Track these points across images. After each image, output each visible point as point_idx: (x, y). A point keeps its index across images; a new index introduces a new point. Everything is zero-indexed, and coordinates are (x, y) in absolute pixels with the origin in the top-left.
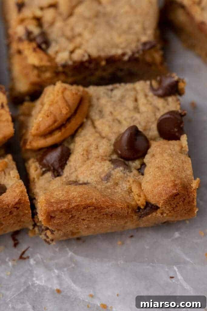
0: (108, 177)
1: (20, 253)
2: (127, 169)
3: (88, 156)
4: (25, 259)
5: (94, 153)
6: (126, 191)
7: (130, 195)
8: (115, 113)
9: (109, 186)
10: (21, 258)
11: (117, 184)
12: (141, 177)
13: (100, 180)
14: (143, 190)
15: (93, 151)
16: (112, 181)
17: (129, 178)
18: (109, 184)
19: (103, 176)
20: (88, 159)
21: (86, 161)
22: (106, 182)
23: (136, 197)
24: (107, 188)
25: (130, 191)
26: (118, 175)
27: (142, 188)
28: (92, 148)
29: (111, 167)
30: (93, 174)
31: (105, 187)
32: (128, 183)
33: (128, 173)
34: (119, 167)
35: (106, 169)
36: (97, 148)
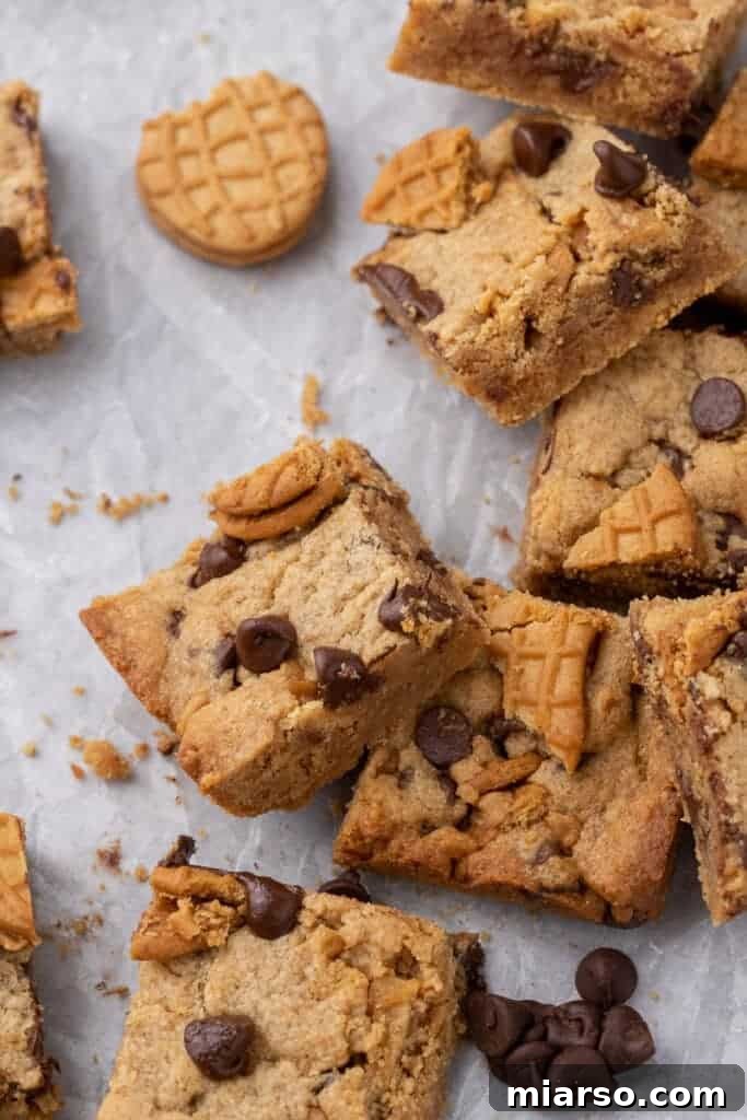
0: (195, 653)
5: (229, 605)
8: (323, 579)
9: (183, 666)
13: (188, 646)
15: (232, 601)
16: (191, 665)
18: (186, 663)
19: (194, 644)
22: (187, 656)
24: (179, 665)
28: (236, 597)
31: (178, 663)
35: (206, 642)
36: (239, 603)
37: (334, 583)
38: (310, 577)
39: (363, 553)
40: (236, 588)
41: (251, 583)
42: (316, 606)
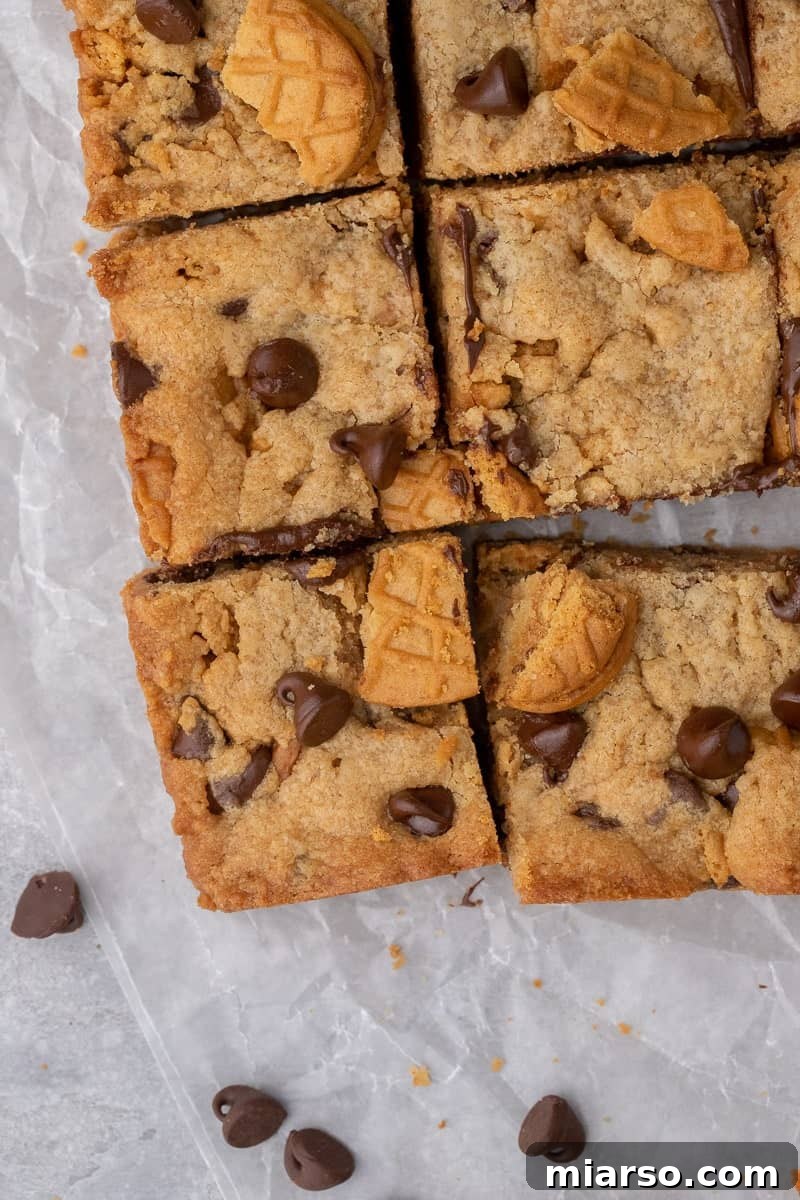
0: (658, 818)
1: (464, 890)
2: (700, 805)
3: (623, 759)
4: (473, 904)
5: (636, 754)
6: (691, 850)
7: (698, 858)
8: (688, 651)
9: (660, 837)
10: (467, 902)
11: (675, 833)
12: (726, 821)
13: (643, 821)
14: (726, 858)
15: (634, 749)
16: (667, 828)
17: (700, 825)
18: (659, 832)
19: (649, 813)
20: (623, 765)
21: (617, 770)
22: (654, 828)
23: (711, 868)
24: (655, 841)
25: (700, 851)
26: (681, 816)
27: (726, 854)
28: (634, 742)
29: (668, 796)
30: (629, 805)
31: (652, 840)
32: (699, 838)
33: (700, 814)
34: (686, 801)
35: (657, 799)
36: (643, 743)
37: (706, 642)
38: (675, 661)
39: (697, 598)
40: (625, 736)
41: (634, 720)
42: (714, 674)
